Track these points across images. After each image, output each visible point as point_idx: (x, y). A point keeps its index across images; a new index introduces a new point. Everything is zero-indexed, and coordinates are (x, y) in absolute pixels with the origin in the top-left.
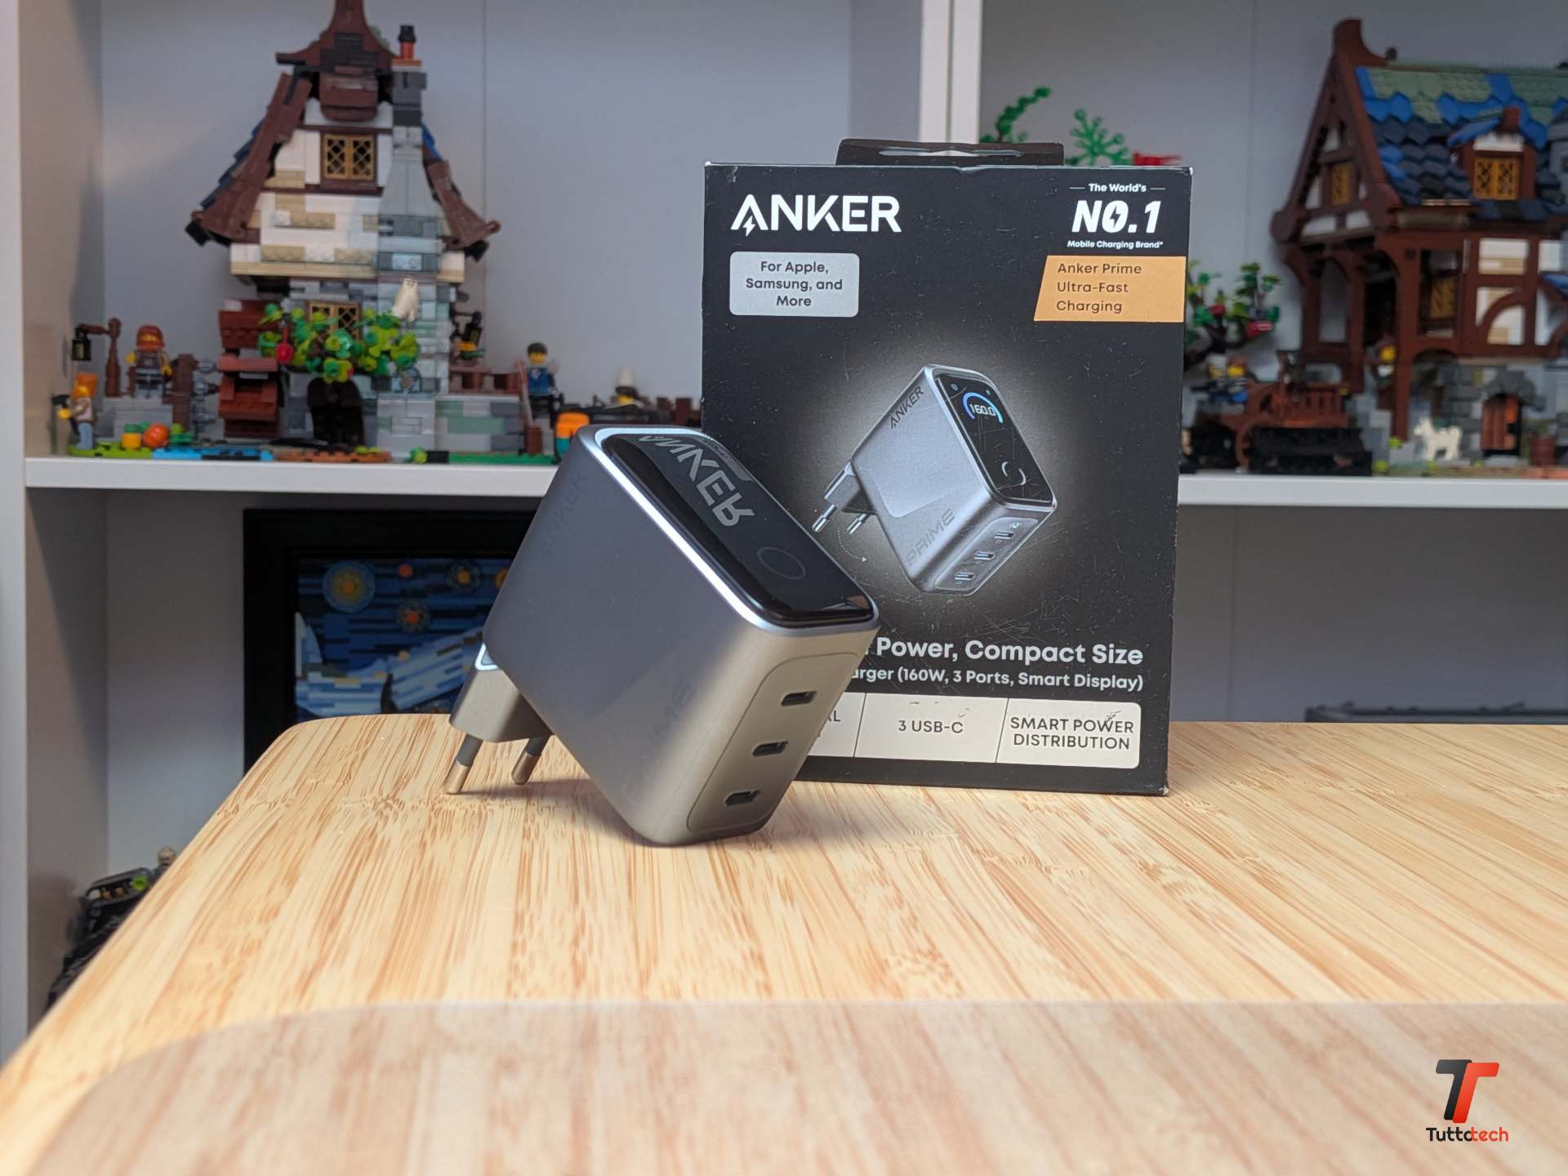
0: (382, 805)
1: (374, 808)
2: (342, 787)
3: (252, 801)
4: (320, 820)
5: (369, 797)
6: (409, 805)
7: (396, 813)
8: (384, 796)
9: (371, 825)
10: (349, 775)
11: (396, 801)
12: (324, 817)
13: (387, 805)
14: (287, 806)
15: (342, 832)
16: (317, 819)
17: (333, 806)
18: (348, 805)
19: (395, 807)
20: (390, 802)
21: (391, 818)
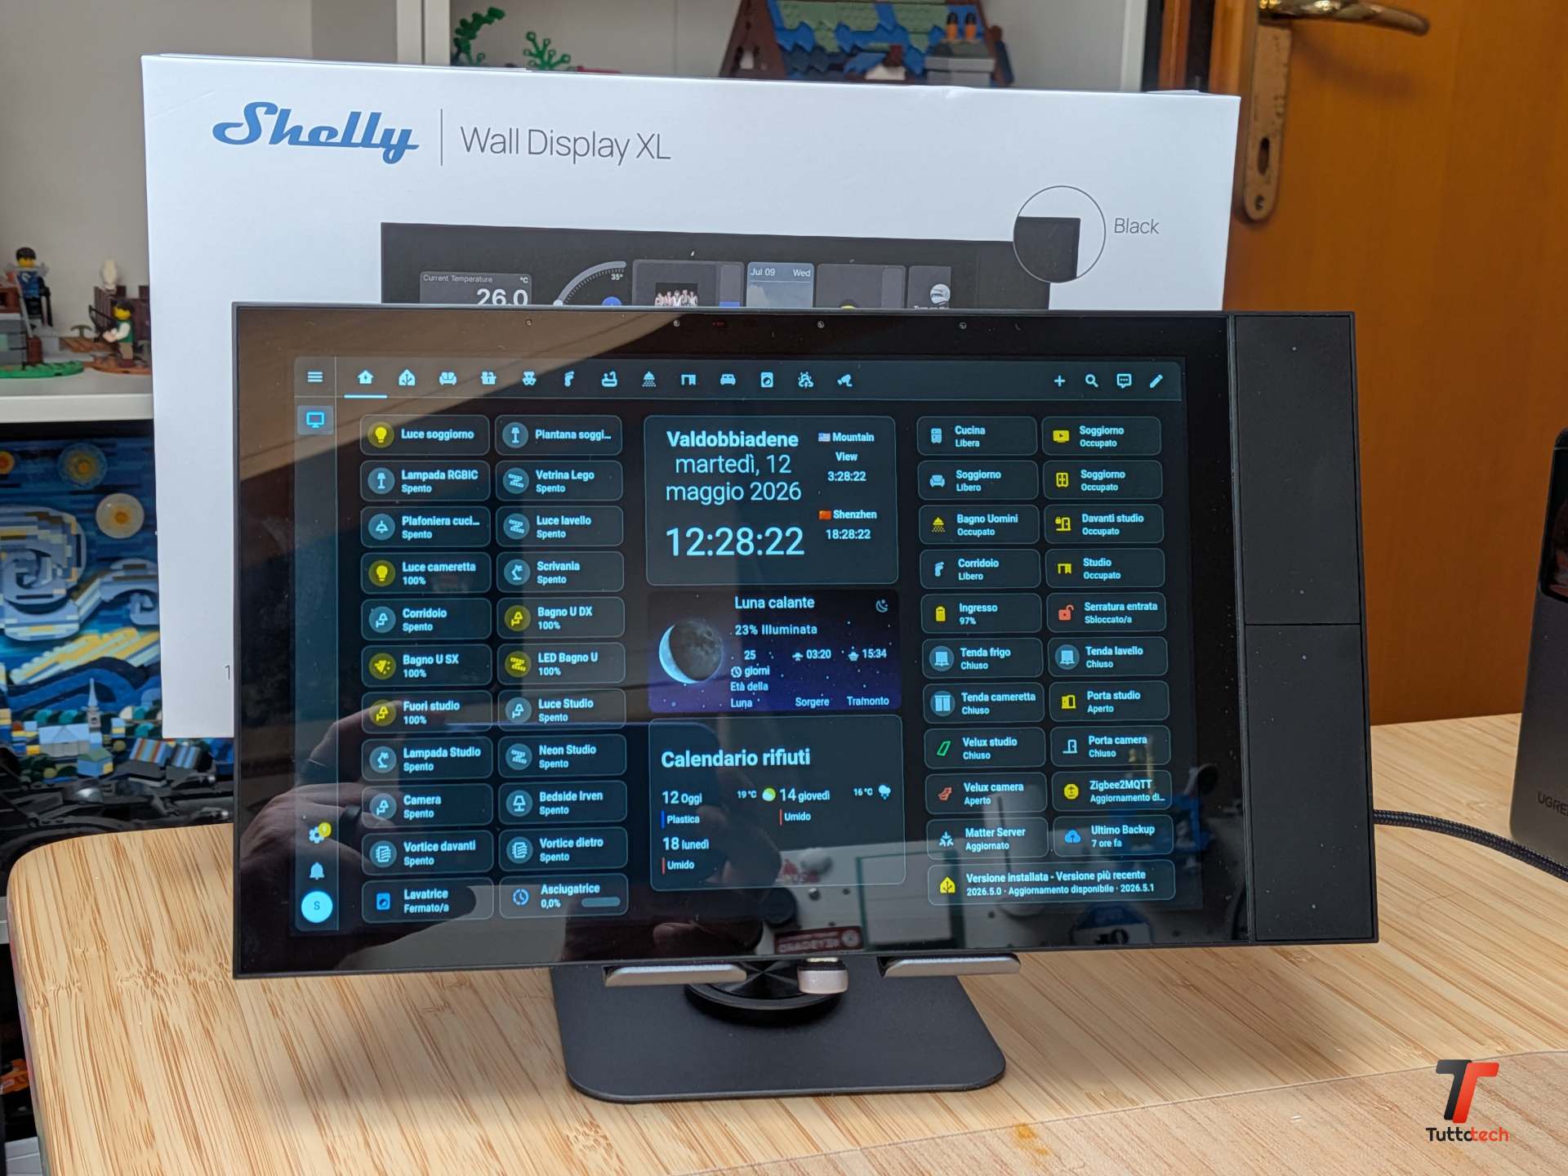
0: (150, 981)
1: (147, 987)
2: (105, 955)
3: (50, 987)
4: (116, 1009)
5: (134, 970)
6: (170, 980)
7: (166, 992)
8: (145, 968)
10: (101, 937)
11: (156, 972)
12: (116, 1003)
13: (154, 981)
14: (80, 990)
15: (140, 1024)
16: (113, 1008)
17: (115, 989)
18: (125, 983)
19: (160, 980)
20: (153, 975)
21: (164, 996)
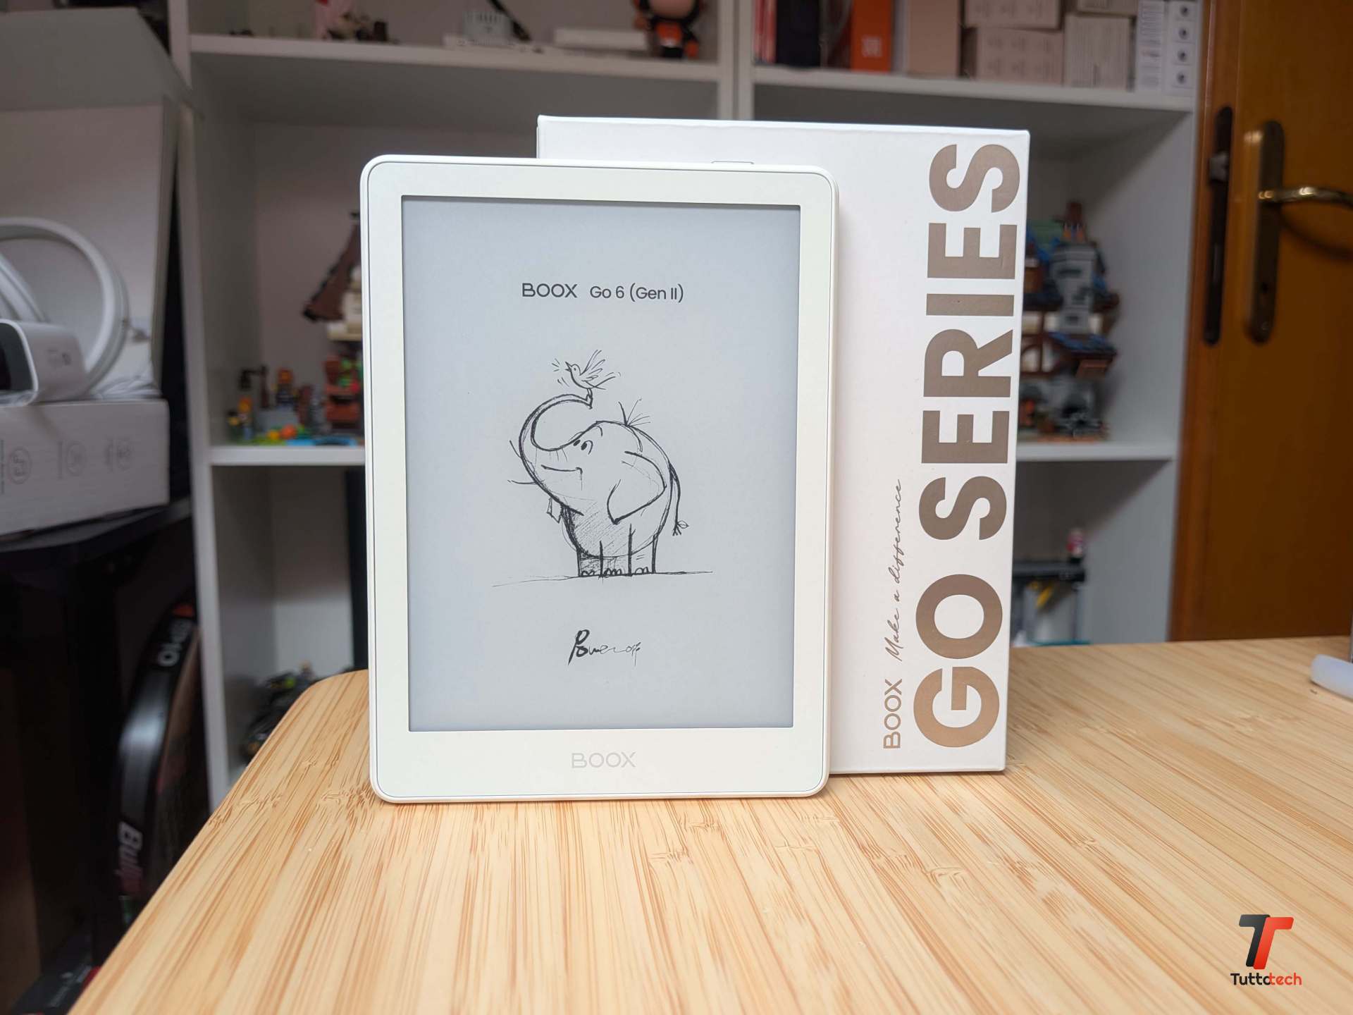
0: (356, 800)
1: (348, 807)
2: (329, 770)
3: (246, 801)
4: (296, 830)
5: (347, 789)
7: (366, 811)
8: (361, 784)
9: (341, 832)
10: (339, 750)
12: (299, 825)
13: (361, 800)
14: (274, 806)
15: (310, 850)
16: (293, 829)
17: (313, 806)
20: (363, 794)
21: (359, 822)
